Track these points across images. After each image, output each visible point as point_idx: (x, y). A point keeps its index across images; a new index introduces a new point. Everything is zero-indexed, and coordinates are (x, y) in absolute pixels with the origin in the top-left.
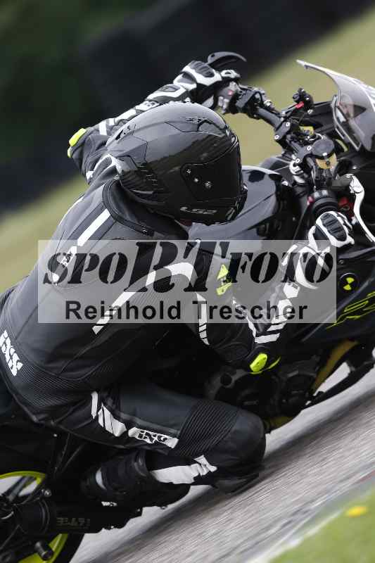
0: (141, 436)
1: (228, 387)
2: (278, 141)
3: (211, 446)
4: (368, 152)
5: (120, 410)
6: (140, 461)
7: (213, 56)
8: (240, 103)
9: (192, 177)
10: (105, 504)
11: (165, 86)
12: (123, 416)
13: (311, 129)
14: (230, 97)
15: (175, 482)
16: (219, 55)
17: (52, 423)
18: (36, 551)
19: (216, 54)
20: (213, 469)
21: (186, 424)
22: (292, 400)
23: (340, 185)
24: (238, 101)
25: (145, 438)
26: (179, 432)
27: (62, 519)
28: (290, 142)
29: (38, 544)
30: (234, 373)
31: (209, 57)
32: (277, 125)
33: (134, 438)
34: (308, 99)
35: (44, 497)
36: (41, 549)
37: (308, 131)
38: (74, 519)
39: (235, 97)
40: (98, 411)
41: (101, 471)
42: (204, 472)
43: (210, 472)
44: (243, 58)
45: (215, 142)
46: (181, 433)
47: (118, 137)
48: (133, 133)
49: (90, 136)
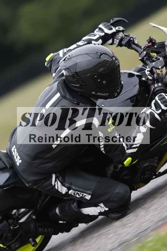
0: (74, 194)
1: (117, 170)
2: (140, 60)
3: (106, 199)
5: (65, 182)
6: (75, 204)
7: (113, 20)
8: (124, 42)
9: (97, 79)
10: (60, 222)
11: (90, 34)
12: (66, 185)
13: (155, 54)
14: (119, 40)
15: (90, 214)
16: (116, 19)
17: (35, 187)
18: (29, 242)
19: (114, 19)
20: (107, 209)
21: (94, 189)
22: (146, 176)
24: (123, 42)
25: (76, 195)
26: (91, 193)
27: (41, 229)
28: (146, 60)
29: (31, 239)
31: (111, 20)
32: (140, 53)
33: (71, 195)
34: (154, 41)
35: (33, 219)
36: (32, 242)
38: (46, 229)
39: (122, 39)
40: (55, 182)
42: (103, 211)
43: (105, 211)
44: (126, 21)
45: (107, 63)
46: (92, 193)
47: (64, 60)
48: (71, 58)
49: (55, 57)
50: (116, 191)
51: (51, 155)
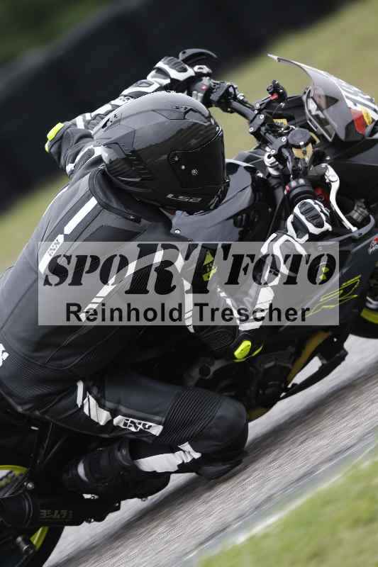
0: (125, 424)
1: (208, 378)
2: (252, 133)
3: (196, 432)
4: (342, 141)
5: (105, 399)
6: (123, 451)
7: (184, 53)
8: (214, 97)
9: (179, 163)
11: (139, 82)
12: (108, 404)
13: (284, 121)
14: (204, 92)
15: (159, 471)
16: (190, 52)
17: (37, 413)
19: (187, 51)
20: (197, 456)
21: (170, 412)
22: (268, 391)
23: (316, 174)
24: (212, 95)
25: (130, 426)
26: (164, 419)
27: (45, 511)
28: (265, 133)
29: (19, 539)
30: (213, 364)
31: (181, 54)
32: (251, 118)
33: (119, 427)
34: (281, 91)
35: (26, 490)
36: (23, 544)
37: (282, 123)
38: (56, 512)
39: (209, 91)
40: (83, 400)
41: (83, 462)
42: (187, 460)
43: (194, 459)
44: (213, 54)
45: (201, 130)
46: (166, 420)
47: (105, 126)
48: (119, 121)
49: (68, 130)
50: (219, 414)
51: (77, 338)
